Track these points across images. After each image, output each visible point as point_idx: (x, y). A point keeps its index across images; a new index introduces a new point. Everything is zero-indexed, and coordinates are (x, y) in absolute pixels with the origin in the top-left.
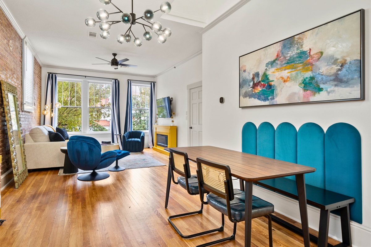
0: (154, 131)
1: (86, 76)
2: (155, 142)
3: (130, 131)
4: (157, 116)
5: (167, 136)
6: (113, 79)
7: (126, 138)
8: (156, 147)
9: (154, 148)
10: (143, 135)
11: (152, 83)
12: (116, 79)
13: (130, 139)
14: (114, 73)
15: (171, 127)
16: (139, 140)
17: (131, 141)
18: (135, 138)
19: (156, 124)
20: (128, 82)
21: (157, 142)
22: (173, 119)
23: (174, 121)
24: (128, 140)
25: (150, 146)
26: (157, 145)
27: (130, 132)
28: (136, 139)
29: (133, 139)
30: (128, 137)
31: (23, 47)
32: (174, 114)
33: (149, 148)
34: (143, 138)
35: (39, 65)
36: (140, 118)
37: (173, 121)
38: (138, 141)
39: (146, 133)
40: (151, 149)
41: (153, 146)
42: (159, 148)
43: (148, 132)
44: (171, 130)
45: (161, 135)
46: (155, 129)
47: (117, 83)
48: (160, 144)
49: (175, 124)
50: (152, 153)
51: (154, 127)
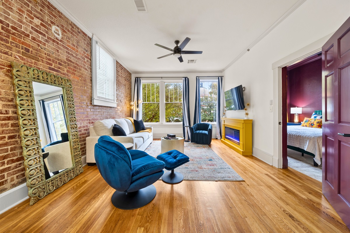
0: (222, 123)
1: (162, 77)
2: (223, 134)
3: (199, 123)
4: (226, 109)
5: (239, 131)
6: (183, 77)
7: (194, 130)
8: (224, 140)
9: (222, 140)
10: (211, 128)
11: (220, 78)
12: (186, 77)
13: (198, 131)
14: (184, 73)
15: (244, 120)
16: (206, 132)
17: (199, 133)
18: (202, 130)
19: (224, 117)
20: (197, 78)
21: (226, 135)
22: (247, 112)
23: (249, 113)
24: (196, 132)
25: (218, 137)
26: (226, 138)
27: (198, 125)
28: (204, 132)
29: (201, 131)
30: (196, 129)
31: (92, 45)
32: (248, 105)
33: (217, 139)
34: (210, 131)
35: (128, 71)
36: (210, 111)
37: (247, 114)
38: (205, 134)
39: (214, 125)
40: (219, 141)
41: (221, 138)
42: (227, 141)
43: (215, 123)
44: (244, 124)
45: (231, 129)
46: (223, 122)
47: (187, 81)
48: (229, 137)
49: (250, 117)
50: (220, 147)
51: (222, 119)
